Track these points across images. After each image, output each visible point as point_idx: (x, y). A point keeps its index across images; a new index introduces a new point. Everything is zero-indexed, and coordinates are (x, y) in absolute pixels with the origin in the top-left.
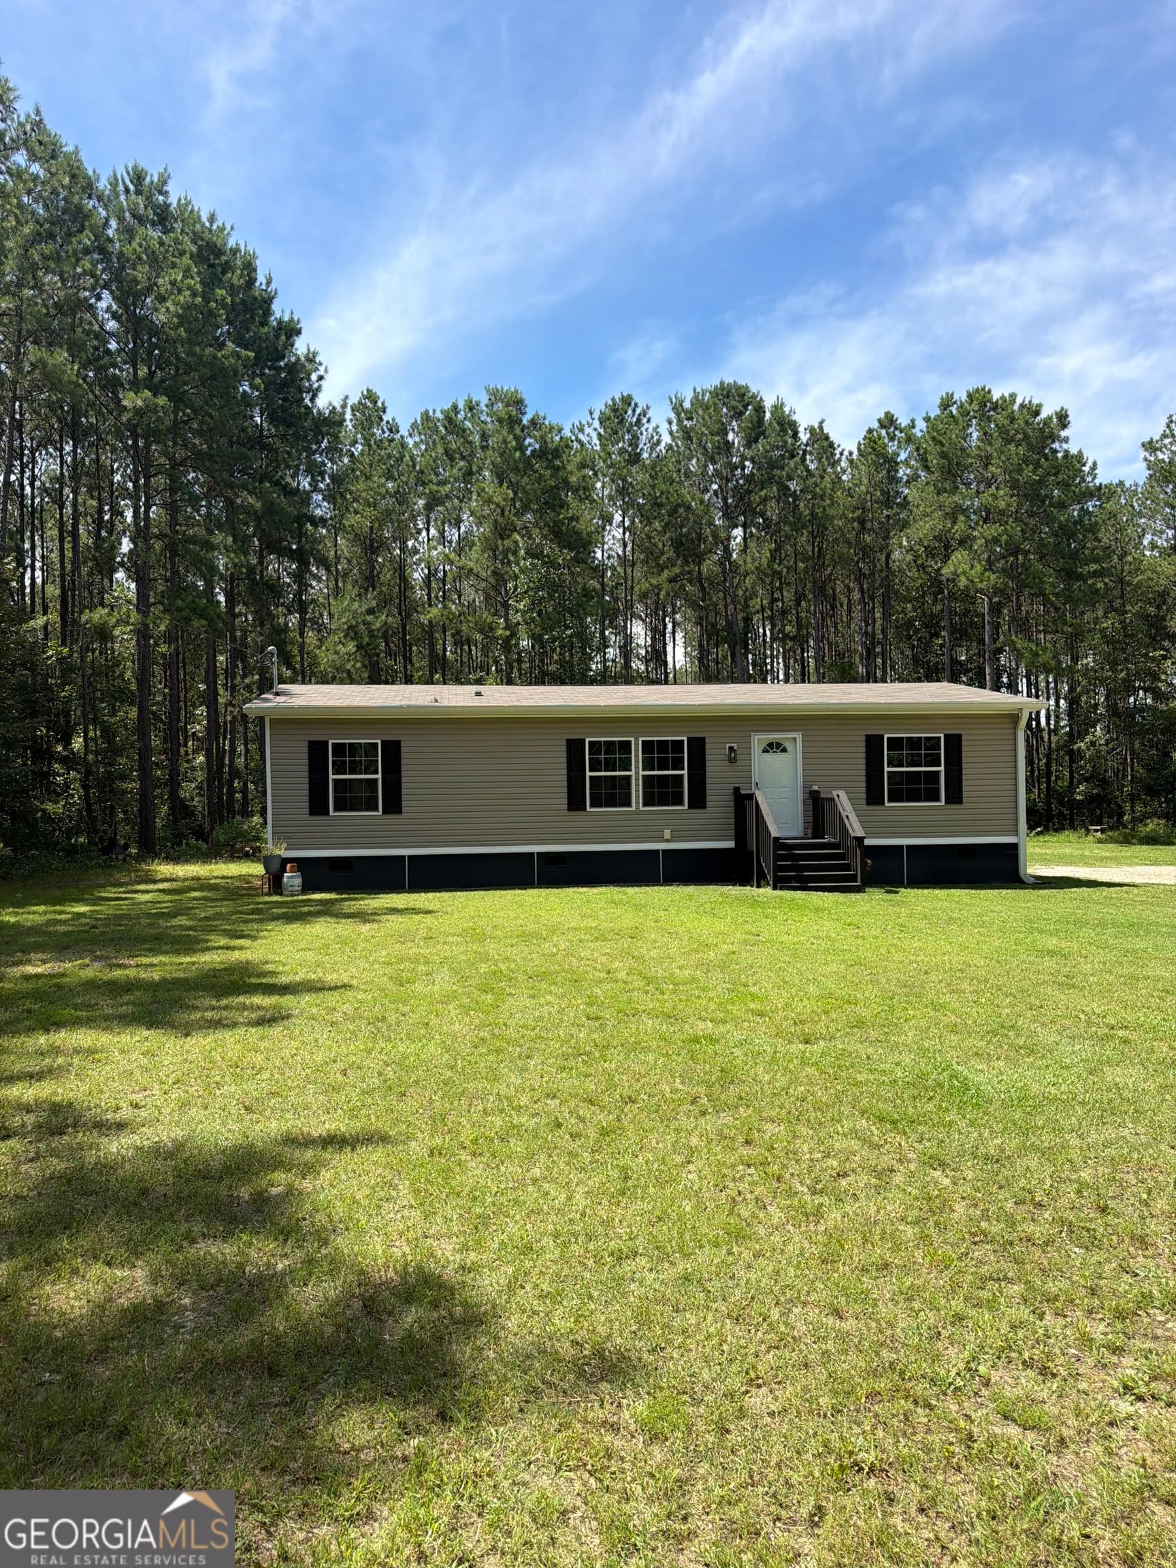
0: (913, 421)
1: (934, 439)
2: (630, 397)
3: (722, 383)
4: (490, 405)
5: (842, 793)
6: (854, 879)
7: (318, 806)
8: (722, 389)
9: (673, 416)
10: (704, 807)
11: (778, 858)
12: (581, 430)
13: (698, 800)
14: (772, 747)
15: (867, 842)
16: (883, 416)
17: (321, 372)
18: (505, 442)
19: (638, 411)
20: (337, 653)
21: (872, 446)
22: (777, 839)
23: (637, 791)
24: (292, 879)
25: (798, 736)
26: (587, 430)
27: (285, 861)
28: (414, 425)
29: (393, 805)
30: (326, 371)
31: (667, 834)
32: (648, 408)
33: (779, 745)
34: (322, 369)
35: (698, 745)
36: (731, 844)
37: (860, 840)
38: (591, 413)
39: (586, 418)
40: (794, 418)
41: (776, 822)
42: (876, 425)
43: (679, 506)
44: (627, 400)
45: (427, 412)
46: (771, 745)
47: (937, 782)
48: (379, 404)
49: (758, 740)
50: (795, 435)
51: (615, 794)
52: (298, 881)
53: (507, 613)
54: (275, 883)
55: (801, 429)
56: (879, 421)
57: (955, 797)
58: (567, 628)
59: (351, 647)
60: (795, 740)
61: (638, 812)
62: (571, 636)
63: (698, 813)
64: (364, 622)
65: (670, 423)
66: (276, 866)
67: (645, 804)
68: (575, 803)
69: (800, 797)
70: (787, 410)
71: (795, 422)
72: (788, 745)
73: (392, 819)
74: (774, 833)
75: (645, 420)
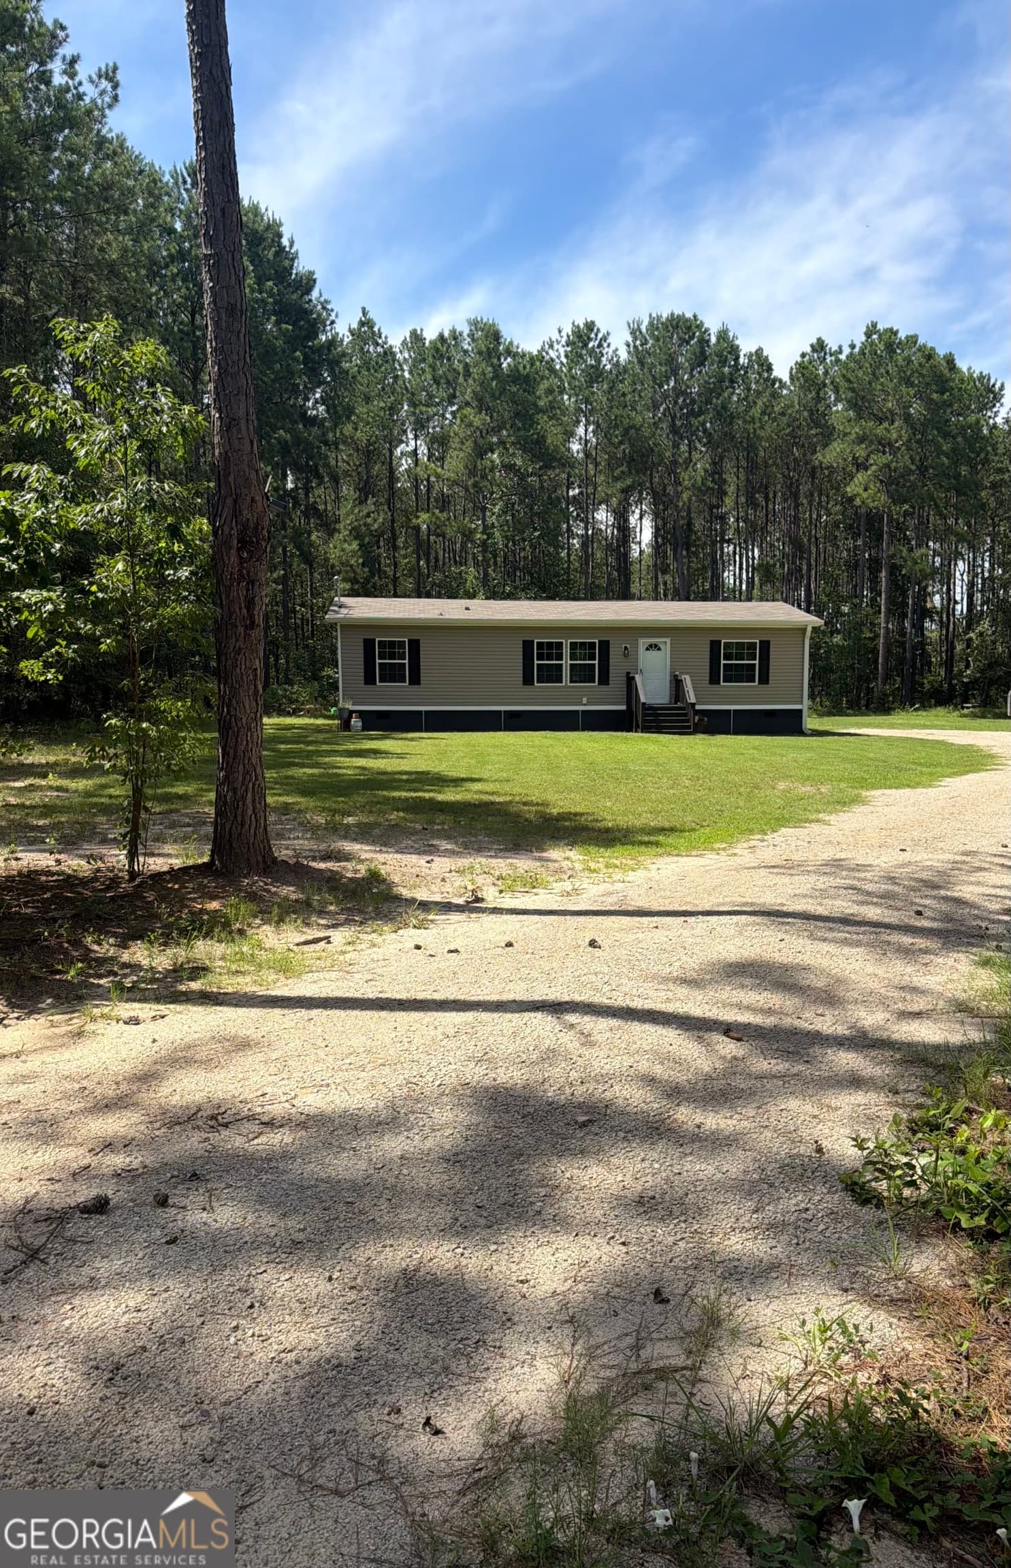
0: (840, 347)
1: (844, 376)
2: (593, 323)
3: (672, 314)
4: (471, 335)
5: (687, 677)
6: (689, 727)
7: (369, 679)
8: (673, 319)
9: (630, 339)
10: (608, 684)
11: (645, 715)
12: (551, 346)
13: (604, 680)
14: (653, 647)
15: (698, 707)
16: (815, 341)
17: (333, 317)
18: (484, 374)
19: (600, 336)
20: (343, 550)
21: (803, 371)
22: (644, 704)
23: (566, 673)
24: (355, 722)
25: (668, 640)
26: (556, 347)
27: (351, 712)
28: (404, 343)
29: (415, 680)
30: (337, 316)
31: (585, 700)
32: (608, 334)
33: (656, 646)
34: (333, 314)
35: (605, 645)
36: (624, 708)
37: (693, 705)
38: (560, 332)
39: (555, 336)
40: (737, 342)
41: (645, 694)
42: (808, 350)
43: (631, 427)
44: (590, 326)
45: (415, 331)
46: (651, 646)
47: (754, 670)
48: (376, 329)
49: (643, 642)
50: (737, 358)
51: (552, 675)
52: (360, 724)
53: (484, 515)
54: (346, 726)
55: (742, 354)
56: (812, 346)
57: (764, 680)
58: (535, 529)
59: (355, 546)
60: (666, 643)
61: (566, 686)
62: (538, 537)
63: (604, 688)
64: (365, 524)
65: (628, 345)
66: (346, 715)
67: (571, 681)
68: (528, 680)
69: (668, 678)
70: (731, 334)
71: (738, 347)
72: (662, 647)
73: (415, 688)
74: (643, 700)
75: (605, 345)
